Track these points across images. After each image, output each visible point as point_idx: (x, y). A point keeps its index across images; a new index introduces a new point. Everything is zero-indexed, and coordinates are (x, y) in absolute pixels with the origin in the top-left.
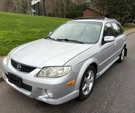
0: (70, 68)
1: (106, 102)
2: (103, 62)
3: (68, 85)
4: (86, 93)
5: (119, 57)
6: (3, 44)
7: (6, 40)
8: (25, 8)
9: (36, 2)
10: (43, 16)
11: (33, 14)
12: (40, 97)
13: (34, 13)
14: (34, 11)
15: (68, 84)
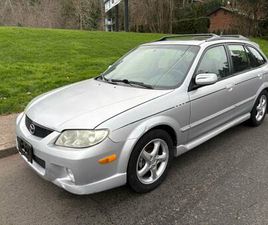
0: (106, 132)
1: (185, 201)
2: (193, 125)
3: (102, 163)
4: (150, 180)
5: (249, 114)
6: (39, 87)
7: (45, 81)
8: (96, 17)
9: (113, 5)
10: (124, 32)
11: (107, 29)
12: (58, 180)
13: (109, 27)
14: (109, 23)
15: (101, 160)
